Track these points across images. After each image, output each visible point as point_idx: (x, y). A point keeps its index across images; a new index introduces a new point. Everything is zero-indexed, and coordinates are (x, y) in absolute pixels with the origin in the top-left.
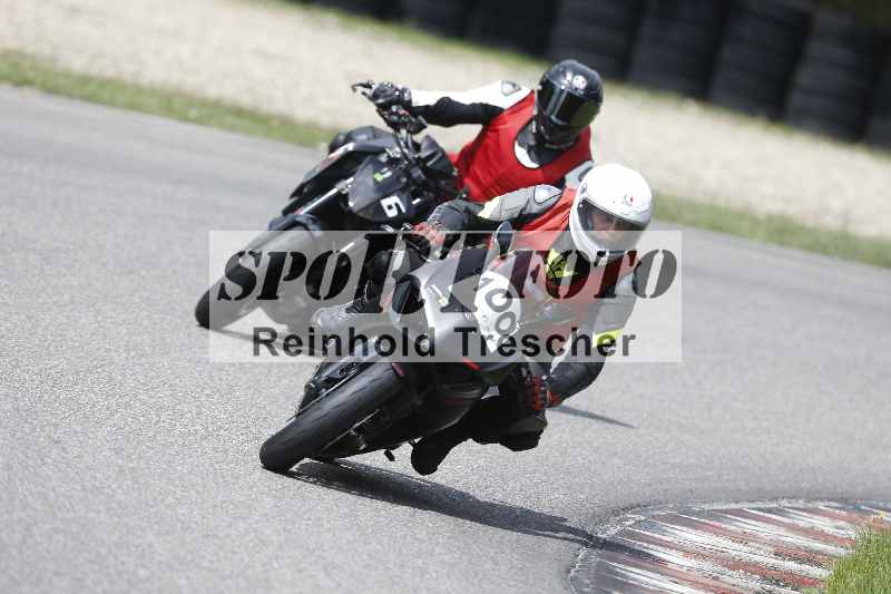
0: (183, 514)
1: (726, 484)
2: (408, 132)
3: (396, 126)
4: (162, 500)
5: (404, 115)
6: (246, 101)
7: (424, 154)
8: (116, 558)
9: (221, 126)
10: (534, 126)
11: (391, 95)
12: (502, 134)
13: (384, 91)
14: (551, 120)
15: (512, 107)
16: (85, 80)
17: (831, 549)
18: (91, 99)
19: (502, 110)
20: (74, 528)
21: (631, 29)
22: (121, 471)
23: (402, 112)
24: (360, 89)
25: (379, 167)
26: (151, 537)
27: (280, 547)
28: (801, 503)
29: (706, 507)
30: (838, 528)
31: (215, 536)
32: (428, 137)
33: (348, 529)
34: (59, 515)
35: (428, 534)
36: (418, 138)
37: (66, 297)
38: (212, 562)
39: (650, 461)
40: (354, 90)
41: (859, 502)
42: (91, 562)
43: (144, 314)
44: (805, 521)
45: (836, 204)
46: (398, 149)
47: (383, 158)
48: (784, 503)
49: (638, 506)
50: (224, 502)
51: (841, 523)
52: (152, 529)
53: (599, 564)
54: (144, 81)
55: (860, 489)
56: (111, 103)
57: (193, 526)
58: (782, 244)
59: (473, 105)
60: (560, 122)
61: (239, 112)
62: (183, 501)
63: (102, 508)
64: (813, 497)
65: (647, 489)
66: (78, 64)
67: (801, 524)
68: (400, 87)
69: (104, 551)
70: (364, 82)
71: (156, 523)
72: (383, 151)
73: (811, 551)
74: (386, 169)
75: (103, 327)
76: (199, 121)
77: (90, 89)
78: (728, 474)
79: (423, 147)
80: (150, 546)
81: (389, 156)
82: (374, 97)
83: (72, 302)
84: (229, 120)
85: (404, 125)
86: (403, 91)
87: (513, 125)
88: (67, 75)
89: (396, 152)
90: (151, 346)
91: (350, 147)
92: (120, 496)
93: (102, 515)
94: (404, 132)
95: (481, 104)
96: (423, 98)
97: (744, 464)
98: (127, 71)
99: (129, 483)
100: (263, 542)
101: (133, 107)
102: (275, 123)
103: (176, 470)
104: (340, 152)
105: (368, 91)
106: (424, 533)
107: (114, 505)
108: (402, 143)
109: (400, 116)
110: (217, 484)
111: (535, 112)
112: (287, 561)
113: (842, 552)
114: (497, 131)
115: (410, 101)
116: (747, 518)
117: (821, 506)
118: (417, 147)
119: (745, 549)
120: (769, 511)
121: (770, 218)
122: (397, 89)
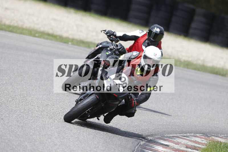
0: (35, 138)
1: (174, 130)
2: (115, 42)
3: (112, 41)
4: (29, 134)
5: (114, 38)
6: (50, 32)
7: (119, 48)
8: (17, 149)
9: (44, 38)
10: (147, 41)
11: (111, 33)
12: (139, 43)
13: (109, 32)
14: (151, 40)
15: (142, 36)
16: (9, 26)
17: (200, 146)
18: (11, 31)
19: (139, 37)
20: (7, 141)
21: (149, 13)
22: (19, 127)
23: (113, 37)
24: (103, 32)
25: (107, 51)
26: (26, 143)
27: (59, 146)
28: (192, 134)
29: (168, 135)
30: (202, 141)
31: (43, 143)
32: (120, 43)
33: (77, 141)
34: (3, 138)
35: (97, 142)
36: (117, 44)
37: (5, 82)
38: (42, 150)
39: (154, 124)
40: (101, 32)
41: (207, 134)
42: (11, 150)
43: (24, 86)
44: (194, 139)
45: (202, 58)
46: (112, 46)
47: (109, 49)
48: (188, 134)
49: (151, 135)
50: (45, 134)
51: (203, 139)
52: (27, 141)
53: (141, 150)
54: (24, 27)
55: (208, 131)
56: (16, 32)
57: (37, 140)
58: (188, 68)
59: (132, 36)
60: (153, 40)
61: (49, 34)
62: (34, 134)
63: (14, 136)
64: (196, 133)
65: (153, 131)
66: (7, 22)
67: (193, 140)
68: (113, 31)
69: (14, 147)
70: (104, 30)
71: (28, 140)
72: (109, 47)
73: (195, 147)
74: (109, 51)
75: (14, 89)
76: (38, 37)
77: (11, 29)
78: (174, 127)
79: (119, 46)
80: (26, 146)
81: (110, 48)
82: (107, 34)
83: (6, 83)
84: (46, 36)
85: (114, 40)
86: (114, 32)
87: (142, 41)
88: (5, 25)
89: (112, 47)
90: (26, 95)
91: (101, 46)
92: (18, 133)
93: (14, 138)
94: (114, 42)
95: (134, 36)
96: (119, 34)
97: (178, 124)
98: (20, 24)
99: (21, 129)
100: (55, 145)
101: (21, 33)
102: (58, 37)
103: (33, 126)
104: (98, 47)
105: (105, 32)
106: (96, 142)
107: (17, 135)
108: (113, 45)
109: (113, 38)
110: (43, 130)
111: (147, 38)
112: (61, 149)
113: (203, 147)
114: (138, 42)
115: (116, 35)
116: (179, 138)
117: (198, 135)
118: (117, 46)
119: (179, 146)
120: (184, 136)
121: (185, 61)
122: (112, 32)
